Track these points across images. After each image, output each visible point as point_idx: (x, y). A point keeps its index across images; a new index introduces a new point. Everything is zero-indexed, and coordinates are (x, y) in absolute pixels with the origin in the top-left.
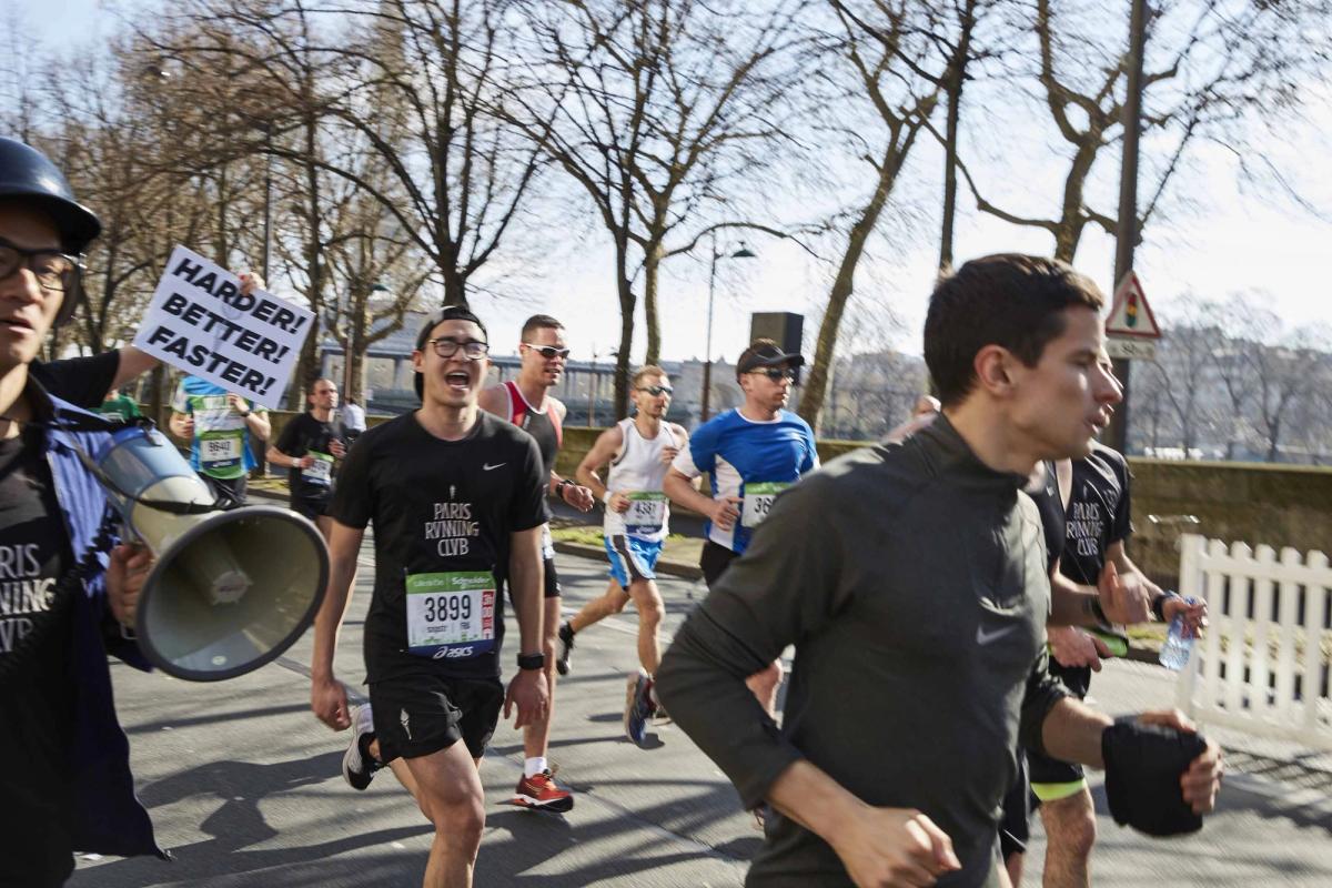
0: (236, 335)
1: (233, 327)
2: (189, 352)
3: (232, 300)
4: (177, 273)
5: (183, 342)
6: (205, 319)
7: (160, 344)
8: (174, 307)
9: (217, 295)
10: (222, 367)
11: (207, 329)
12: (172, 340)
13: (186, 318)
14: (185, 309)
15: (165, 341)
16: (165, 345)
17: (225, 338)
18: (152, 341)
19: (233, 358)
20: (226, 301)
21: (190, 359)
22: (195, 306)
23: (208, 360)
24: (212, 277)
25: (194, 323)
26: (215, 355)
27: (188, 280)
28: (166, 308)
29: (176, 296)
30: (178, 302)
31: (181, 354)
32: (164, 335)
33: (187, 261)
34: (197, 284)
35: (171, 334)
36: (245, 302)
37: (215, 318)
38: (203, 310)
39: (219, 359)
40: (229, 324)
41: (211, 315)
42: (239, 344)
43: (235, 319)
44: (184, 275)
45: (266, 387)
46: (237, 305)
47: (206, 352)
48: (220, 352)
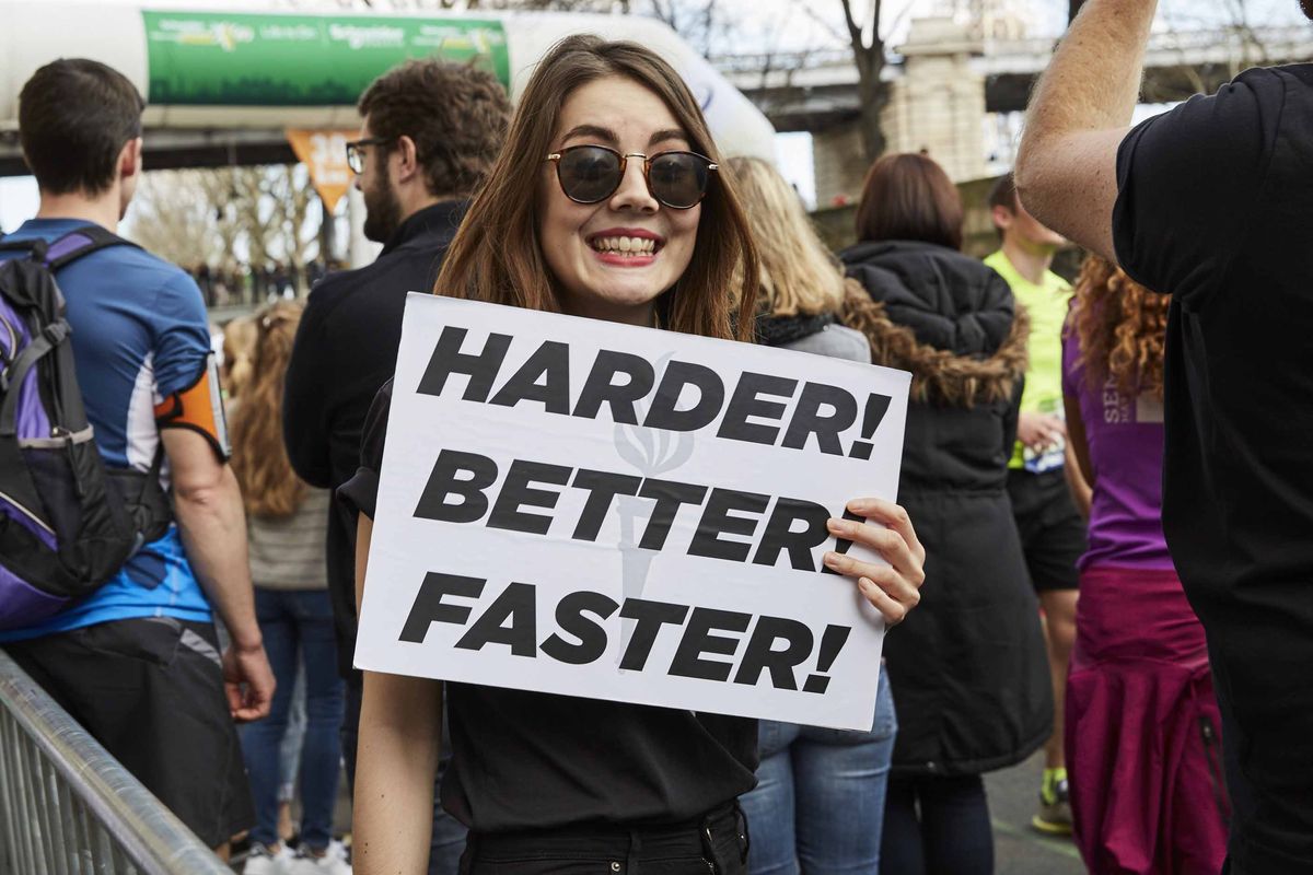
0: (688, 518)
1: (668, 496)
2: (546, 625)
3: (643, 406)
4: (431, 384)
5: (520, 598)
6: (573, 501)
7: (443, 634)
8: (454, 499)
9: (587, 409)
10: (670, 637)
11: (588, 528)
12: (479, 607)
13: (505, 517)
14: (492, 493)
15: (459, 615)
16: (460, 631)
17: (654, 537)
18: (414, 631)
19: (693, 599)
20: (624, 415)
21: (555, 648)
22: (523, 470)
23: (619, 631)
24: (553, 356)
25: (541, 525)
26: (633, 608)
27: (475, 393)
28: (430, 507)
29: (449, 461)
30: (463, 475)
31: (523, 643)
32: (447, 599)
33: (452, 337)
34: (507, 398)
35: (473, 587)
36: (689, 398)
37: (603, 487)
38: (558, 474)
39: (649, 615)
40: (653, 488)
41: (586, 479)
42: (704, 544)
43: (672, 465)
44: (457, 382)
45: (825, 662)
46: (664, 416)
47: (604, 606)
48: (651, 593)
